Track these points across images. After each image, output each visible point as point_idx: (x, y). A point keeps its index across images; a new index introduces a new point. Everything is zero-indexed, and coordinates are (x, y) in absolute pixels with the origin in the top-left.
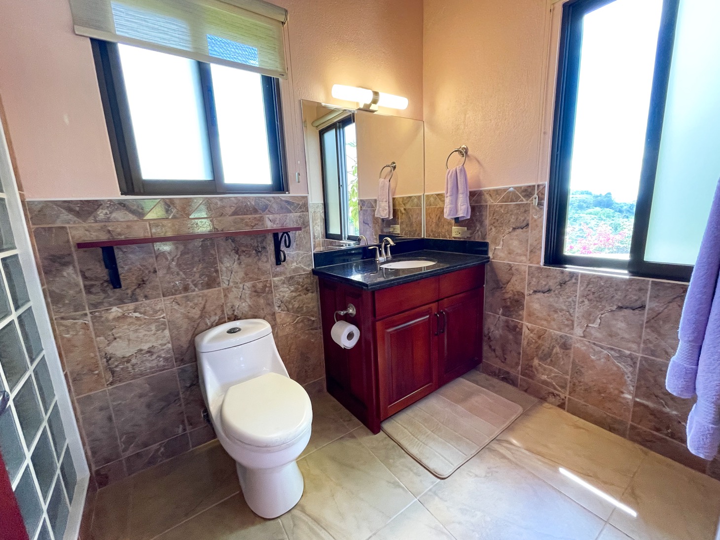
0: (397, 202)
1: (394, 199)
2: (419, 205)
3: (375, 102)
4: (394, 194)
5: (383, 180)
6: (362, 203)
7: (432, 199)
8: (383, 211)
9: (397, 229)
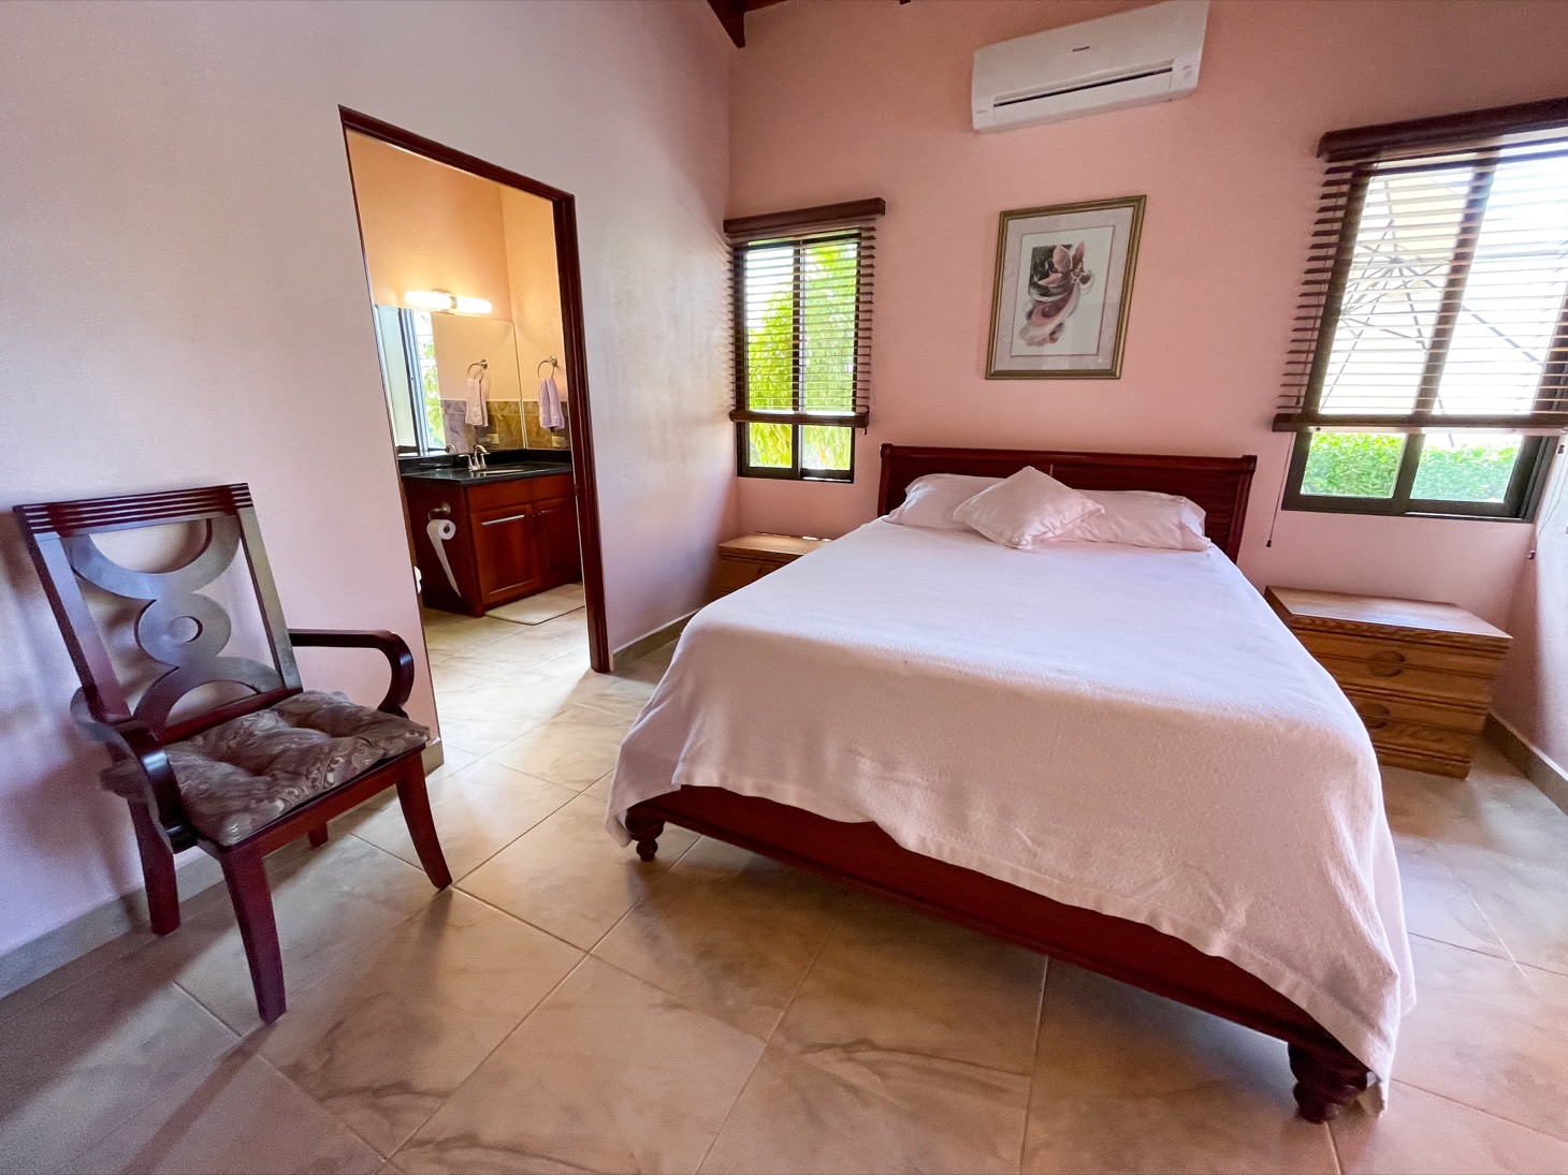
0: (492, 409)
1: (488, 403)
2: (517, 412)
3: (454, 307)
4: (487, 397)
5: (472, 380)
6: (447, 405)
7: (530, 406)
8: (476, 417)
9: (496, 438)
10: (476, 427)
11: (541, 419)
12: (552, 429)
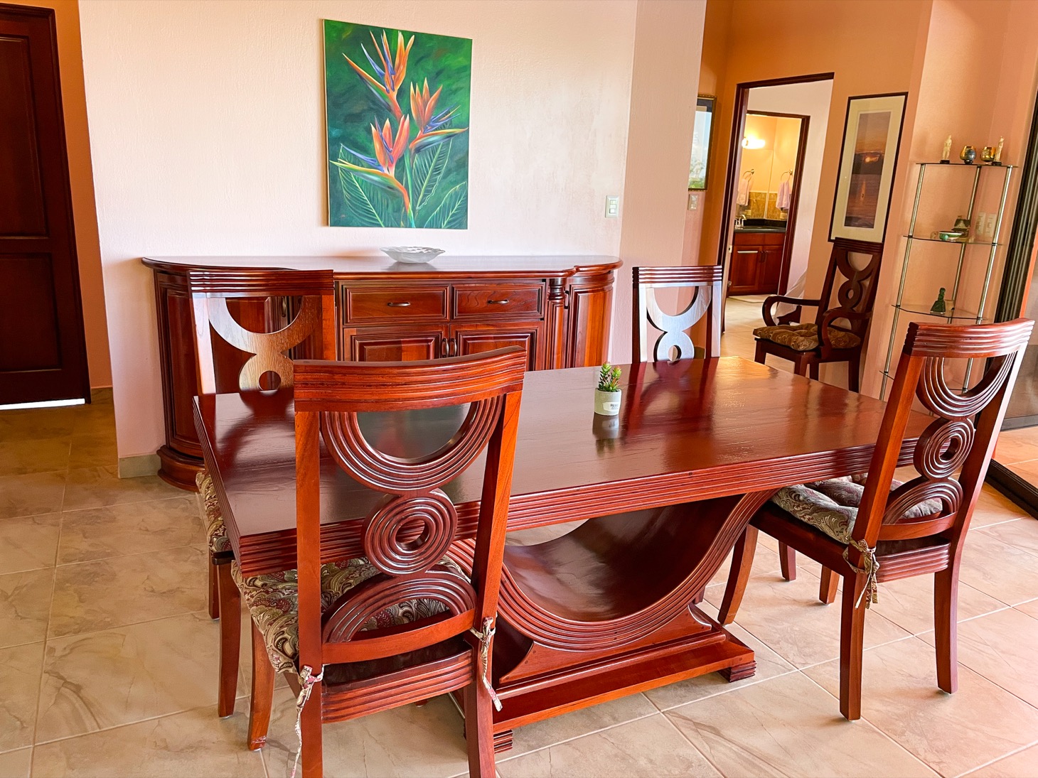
0: (751, 196)
1: (750, 193)
2: (765, 199)
4: (750, 190)
5: (744, 180)
7: (772, 196)
9: (751, 212)
10: (741, 206)
11: (777, 203)
12: (782, 209)
